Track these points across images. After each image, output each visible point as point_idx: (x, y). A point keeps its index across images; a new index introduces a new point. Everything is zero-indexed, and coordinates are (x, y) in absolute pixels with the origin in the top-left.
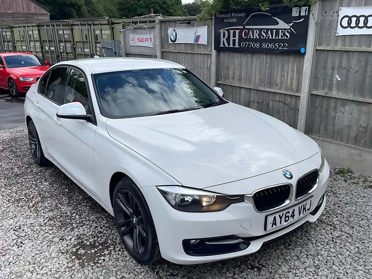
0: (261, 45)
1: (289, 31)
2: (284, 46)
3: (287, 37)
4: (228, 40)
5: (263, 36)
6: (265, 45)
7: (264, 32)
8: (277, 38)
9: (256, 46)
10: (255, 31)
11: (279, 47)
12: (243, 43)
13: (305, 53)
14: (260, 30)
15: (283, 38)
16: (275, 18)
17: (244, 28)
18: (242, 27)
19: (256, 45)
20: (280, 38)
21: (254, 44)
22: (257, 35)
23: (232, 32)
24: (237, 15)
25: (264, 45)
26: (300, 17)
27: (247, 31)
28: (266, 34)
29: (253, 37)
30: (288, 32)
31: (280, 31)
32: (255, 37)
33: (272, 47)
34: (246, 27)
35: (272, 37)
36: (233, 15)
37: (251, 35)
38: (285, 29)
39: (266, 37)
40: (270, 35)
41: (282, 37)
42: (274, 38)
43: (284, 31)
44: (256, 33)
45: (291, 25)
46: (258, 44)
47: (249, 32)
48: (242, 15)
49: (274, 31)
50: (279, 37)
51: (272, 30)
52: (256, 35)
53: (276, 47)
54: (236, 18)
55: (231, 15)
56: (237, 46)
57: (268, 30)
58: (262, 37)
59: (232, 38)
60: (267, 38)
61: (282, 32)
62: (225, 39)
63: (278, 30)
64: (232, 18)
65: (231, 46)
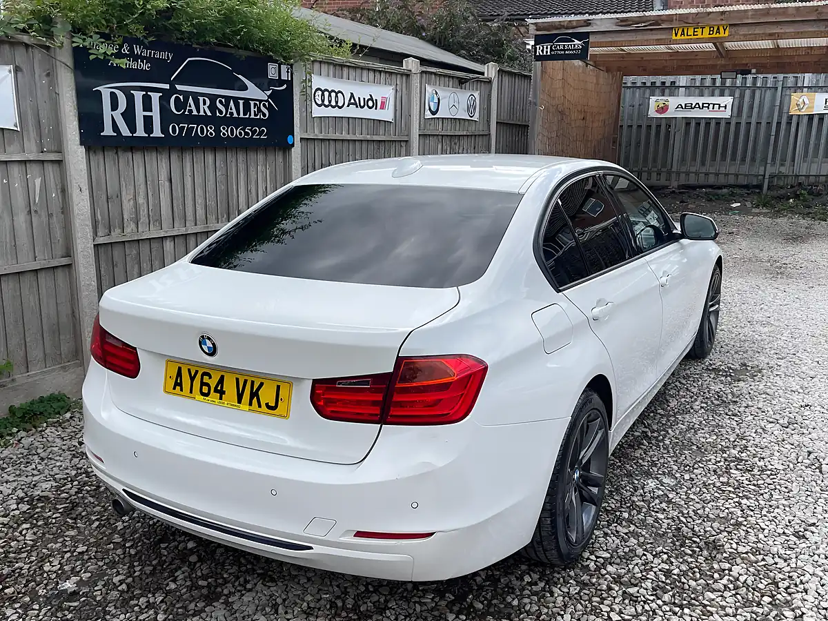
0: (218, 131)
1: (267, 104)
2: (261, 133)
3: (264, 115)
4: (129, 116)
5: (221, 112)
6: (227, 131)
7: (221, 102)
8: (247, 116)
9: (207, 134)
10: (201, 99)
11: (253, 135)
12: (173, 127)
13: (293, 145)
14: (213, 98)
15: (258, 117)
16: (240, 76)
17: (173, 90)
18: (167, 86)
19: (208, 131)
20: (252, 116)
21: (202, 128)
22: (206, 107)
23: (138, 96)
24: (150, 53)
25: (225, 131)
26: (280, 82)
27: (181, 97)
28: (227, 106)
29: (199, 111)
30: (264, 105)
31: (252, 103)
32: (202, 113)
33: (240, 133)
34: (179, 87)
35: (238, 113)
36: (137, 50)
37: (193, 107)
38: (260, 101)
39: (226, 114)
40: (234, 111)
41: (255, 115)
42: (242, 115)
43: (258, 103)
44: (205, 104)
45: (269, 93)
46: (211, 128)
47: (186, 99)
48: (164, 55)
49: (241, 102)
50: (250, 115)
51: (236, 100)
52: (205, 109)
53: (247, 134)
54: (148, 59)
55: (131, 50)
56: (157, 132)
57: (228, 98)
58: (218, 114)
59: (140, 113)
60: (228, 115)
61: (255, 104)
62: (118, 115)
63: (247, 101)
64: (136, 58)
65: (140, 132)
